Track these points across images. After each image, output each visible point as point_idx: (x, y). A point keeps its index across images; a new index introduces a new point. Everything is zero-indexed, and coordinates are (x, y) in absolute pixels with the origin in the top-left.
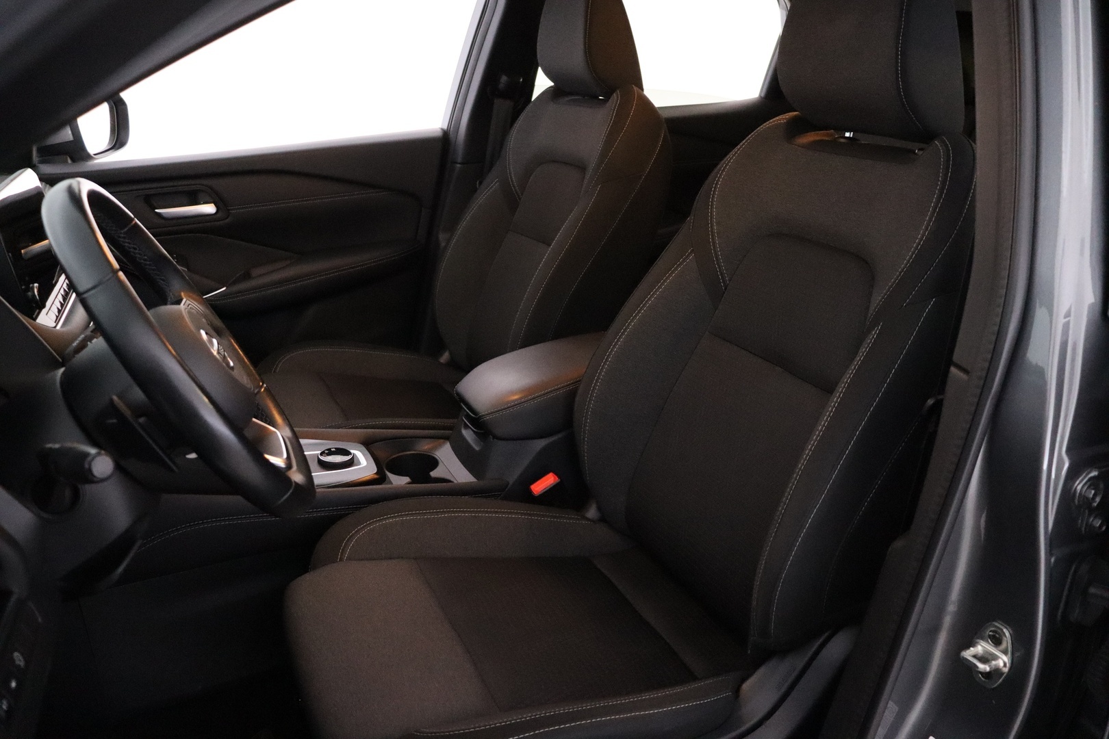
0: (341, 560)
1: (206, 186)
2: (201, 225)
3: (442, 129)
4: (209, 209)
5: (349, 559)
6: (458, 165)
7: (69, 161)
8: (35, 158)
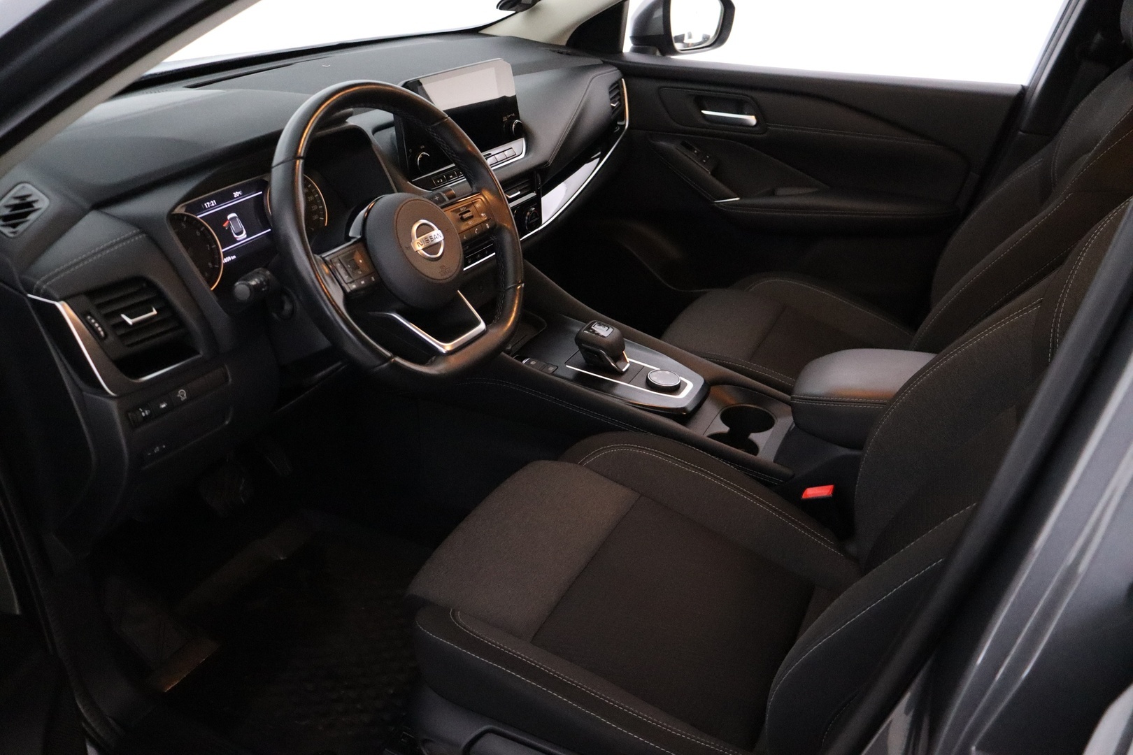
0: (581, 464)
1: (752, 98)
2: (741, 134)
3: (1022, 86)
4: (752, 120)
5: (587, 466)
6: (1021, 133)
7: (658, 53)
8: (628, 46)
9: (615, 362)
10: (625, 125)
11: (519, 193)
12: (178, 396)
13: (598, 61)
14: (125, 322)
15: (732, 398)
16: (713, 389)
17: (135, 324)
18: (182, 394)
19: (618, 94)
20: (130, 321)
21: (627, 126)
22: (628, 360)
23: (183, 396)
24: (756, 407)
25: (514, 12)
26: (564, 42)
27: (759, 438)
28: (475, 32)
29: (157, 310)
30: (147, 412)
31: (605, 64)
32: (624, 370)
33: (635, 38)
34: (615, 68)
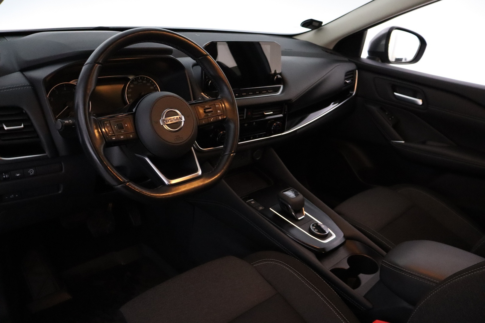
4: (420, 102)
7: (380, 61)
8: (365, 55)
9: (296, 213)
10: (353, 94)
11: (272, 113)
12: (29, 172)
13: (346, 59)
14: (3, 128)
15: (358, 249)
16: (348, 242)
17: (8, 130)
18: (32, 172)
19: (352, 77)
20: (6, 128)
21: (354, 94)
22: (305, 212)
23: (32, 173)
24: (371, 258)
25: (310, 30)
26: (331, 47)
27: (364, 278)
28: (291, 36)
29: (24, 126)
30: (7, 176)
31: (350, 61)
32: (299, 219)
33: (370, 52)
34: (354, 64)
